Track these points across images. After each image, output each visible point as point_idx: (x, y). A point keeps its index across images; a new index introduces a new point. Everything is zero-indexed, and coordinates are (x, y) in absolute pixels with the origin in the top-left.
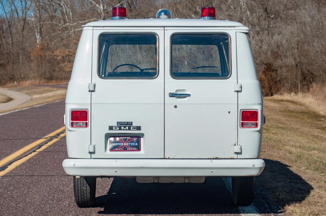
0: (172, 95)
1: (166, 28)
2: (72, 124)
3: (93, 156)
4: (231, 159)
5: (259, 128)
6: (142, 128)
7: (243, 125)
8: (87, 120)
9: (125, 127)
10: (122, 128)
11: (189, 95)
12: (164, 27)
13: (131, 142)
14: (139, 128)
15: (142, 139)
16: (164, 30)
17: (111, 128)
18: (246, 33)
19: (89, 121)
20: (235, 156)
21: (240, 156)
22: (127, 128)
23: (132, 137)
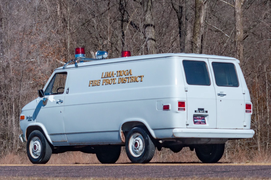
0: (219, 95)
1: (209, 59)
2: (179, 109)
3: (188, 126)
4: (242, 129)
5: (252, 113)
6: (208, 112)
7: (246, 111)
8: (184, 107)
9: (201, 111)
10: (200, 111)
11: (225, 95)
12: (208, 58)
13: (202, 120)
14: (207, 112)
15: (206, 118)
16: (208, 60)
17: (196, 111)
18: (239, 64)
19: (186, 108)
20: (244, 128)
21: (245, 128)
22: (202, 111)
23: (202, 117)
